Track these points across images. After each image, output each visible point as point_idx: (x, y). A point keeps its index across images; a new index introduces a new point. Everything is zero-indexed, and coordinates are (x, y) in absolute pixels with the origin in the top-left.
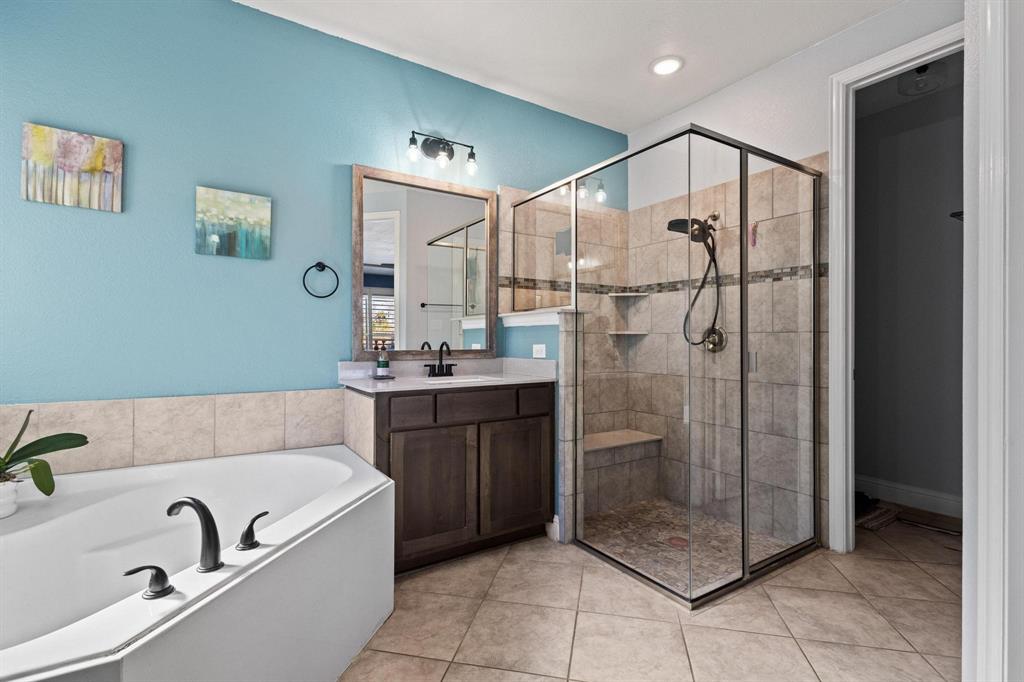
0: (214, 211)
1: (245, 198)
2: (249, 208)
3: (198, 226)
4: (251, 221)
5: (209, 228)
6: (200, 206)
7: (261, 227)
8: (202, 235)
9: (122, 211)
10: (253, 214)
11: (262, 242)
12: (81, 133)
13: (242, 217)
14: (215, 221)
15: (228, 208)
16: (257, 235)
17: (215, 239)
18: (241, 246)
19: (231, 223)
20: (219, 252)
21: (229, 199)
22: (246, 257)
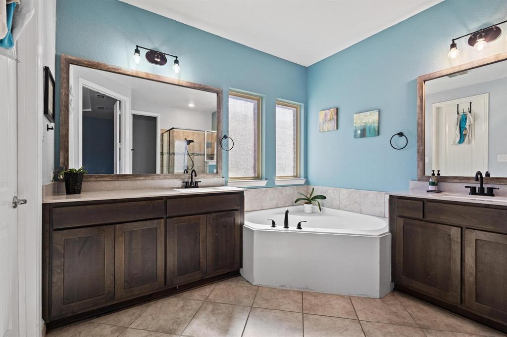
0: (359, 122)
1: (368, 113)
2: (370, 117)
3: (354, 129)
4: (370, 122)
5: (357, 128)
6: (355, 121)
7: (374, 123)
8: (355, 131)
9: (337, 129)
10: (371, 118)
11: (374, 129)
12: (328, 109)
13: (367, 121)
14: (359, 125)
15: (363, 119)
16: (372, 127)
17: (359, 132)
18: (367, 133)
19: (364, 124)
20: (360, 137)
21: (363, 116)
22: (369, 137)
